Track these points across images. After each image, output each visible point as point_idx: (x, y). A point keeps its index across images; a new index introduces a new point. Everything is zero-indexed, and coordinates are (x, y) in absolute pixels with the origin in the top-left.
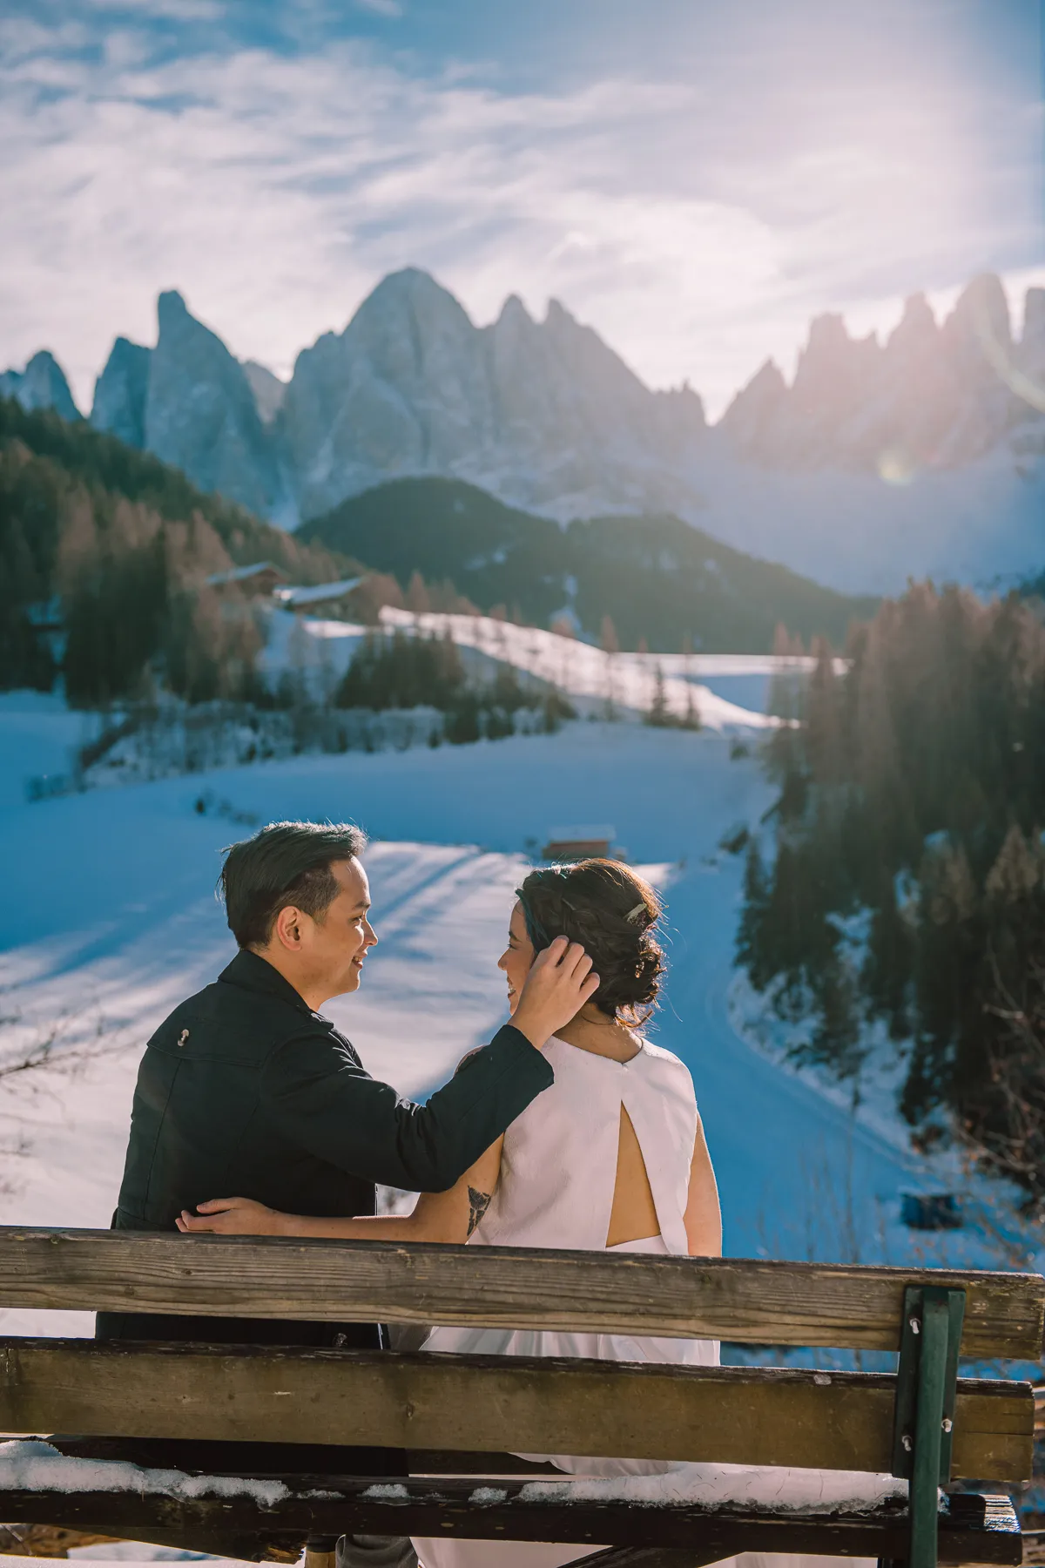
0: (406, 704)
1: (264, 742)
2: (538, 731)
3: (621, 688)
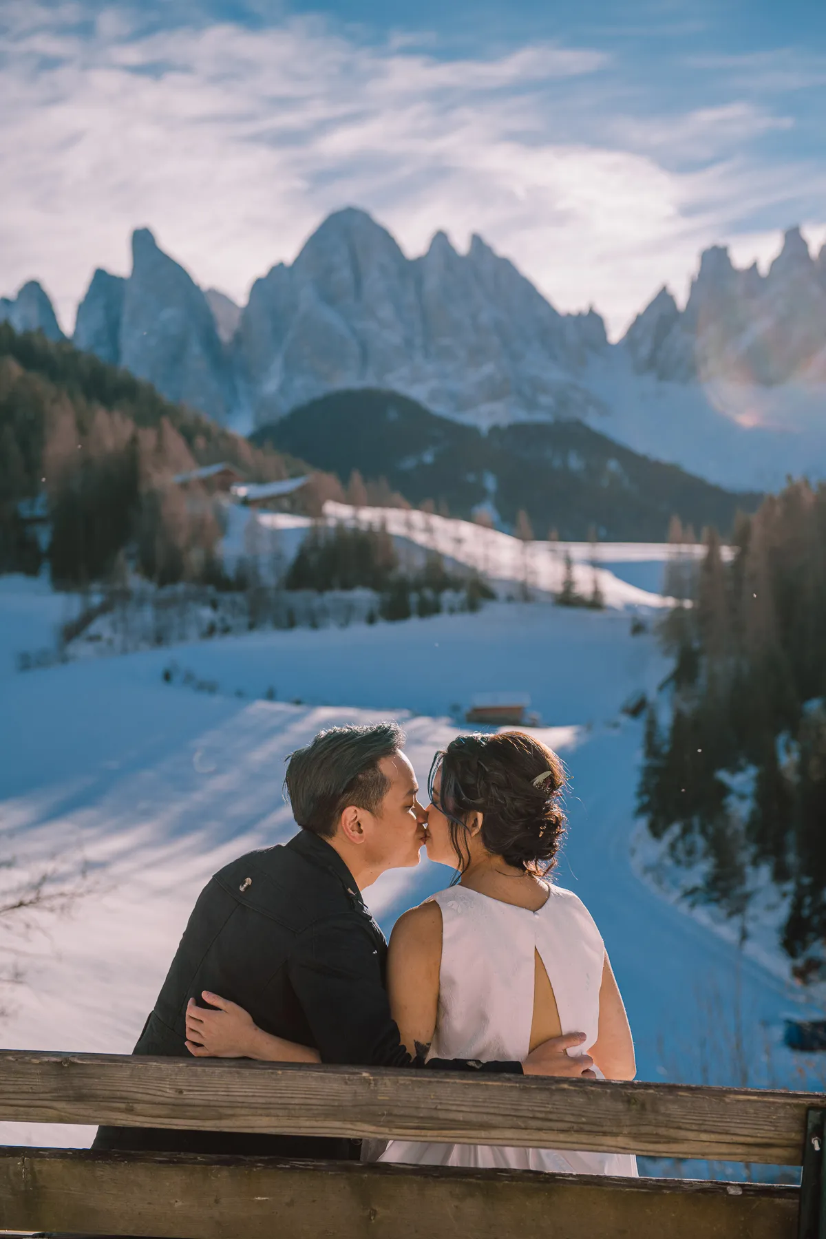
0: (347, 586)
1: (223, 620)
2: (462, 609)
3: (534, 572)
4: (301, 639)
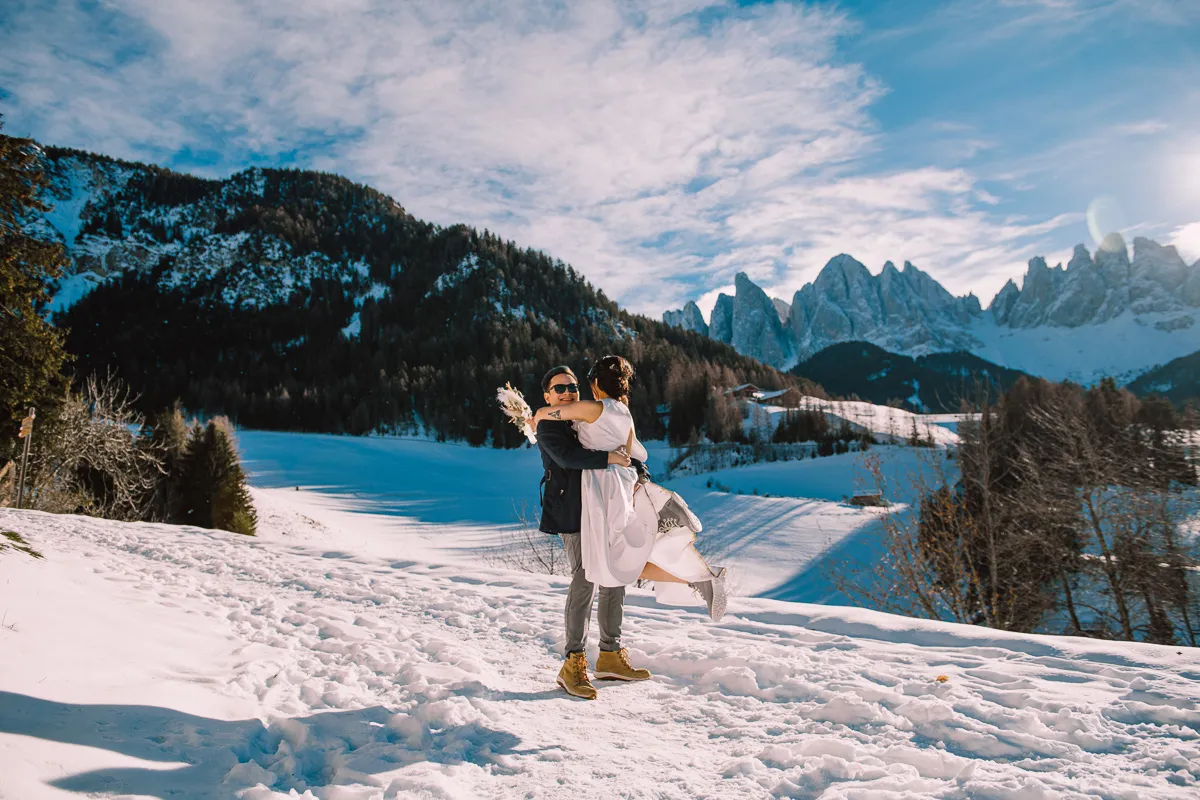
0: (803, 440)
2: (859, 449)
3: (897, 429)
4: (780, 465)
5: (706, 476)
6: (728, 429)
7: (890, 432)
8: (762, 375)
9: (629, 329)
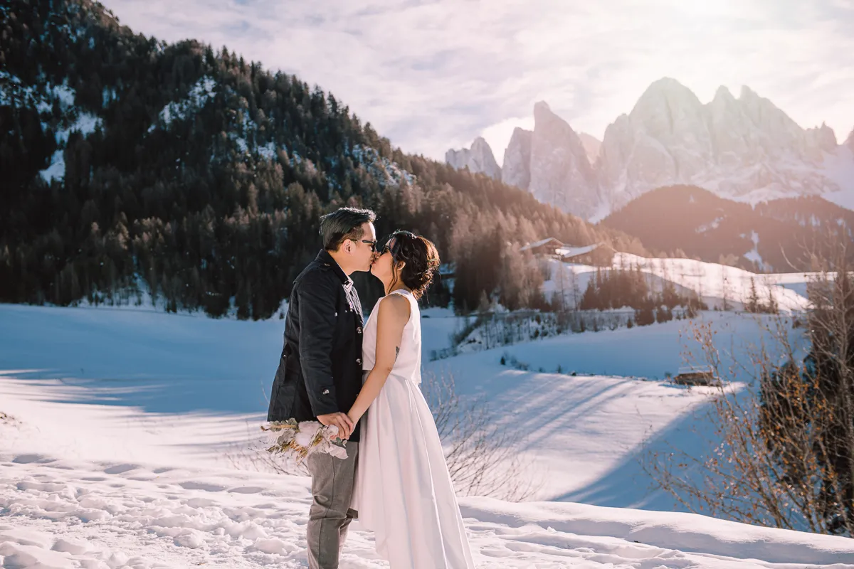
0: (616, 306)
1: (543, 328)
2: (684, 317)
3: (731, 292)
4: (589, 336)
5: (500, 351)
6: (526, 294)
7: (722, 296)
8: (566, 226)
9: (405, 171)
